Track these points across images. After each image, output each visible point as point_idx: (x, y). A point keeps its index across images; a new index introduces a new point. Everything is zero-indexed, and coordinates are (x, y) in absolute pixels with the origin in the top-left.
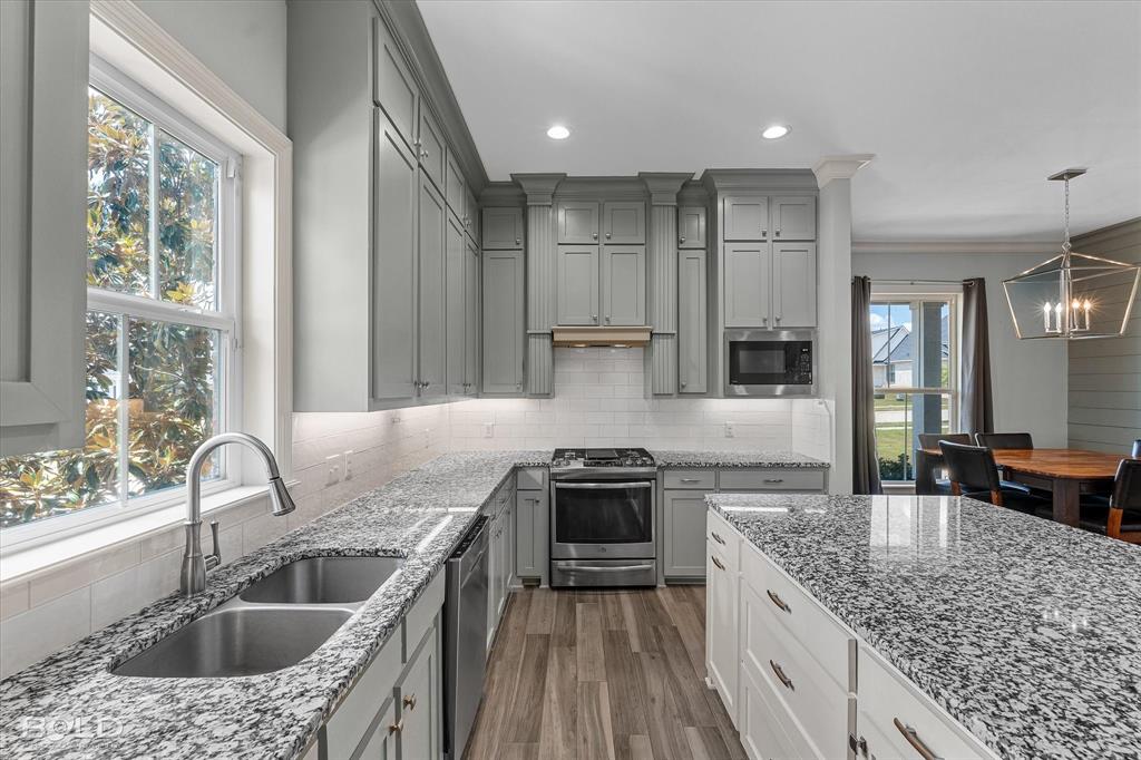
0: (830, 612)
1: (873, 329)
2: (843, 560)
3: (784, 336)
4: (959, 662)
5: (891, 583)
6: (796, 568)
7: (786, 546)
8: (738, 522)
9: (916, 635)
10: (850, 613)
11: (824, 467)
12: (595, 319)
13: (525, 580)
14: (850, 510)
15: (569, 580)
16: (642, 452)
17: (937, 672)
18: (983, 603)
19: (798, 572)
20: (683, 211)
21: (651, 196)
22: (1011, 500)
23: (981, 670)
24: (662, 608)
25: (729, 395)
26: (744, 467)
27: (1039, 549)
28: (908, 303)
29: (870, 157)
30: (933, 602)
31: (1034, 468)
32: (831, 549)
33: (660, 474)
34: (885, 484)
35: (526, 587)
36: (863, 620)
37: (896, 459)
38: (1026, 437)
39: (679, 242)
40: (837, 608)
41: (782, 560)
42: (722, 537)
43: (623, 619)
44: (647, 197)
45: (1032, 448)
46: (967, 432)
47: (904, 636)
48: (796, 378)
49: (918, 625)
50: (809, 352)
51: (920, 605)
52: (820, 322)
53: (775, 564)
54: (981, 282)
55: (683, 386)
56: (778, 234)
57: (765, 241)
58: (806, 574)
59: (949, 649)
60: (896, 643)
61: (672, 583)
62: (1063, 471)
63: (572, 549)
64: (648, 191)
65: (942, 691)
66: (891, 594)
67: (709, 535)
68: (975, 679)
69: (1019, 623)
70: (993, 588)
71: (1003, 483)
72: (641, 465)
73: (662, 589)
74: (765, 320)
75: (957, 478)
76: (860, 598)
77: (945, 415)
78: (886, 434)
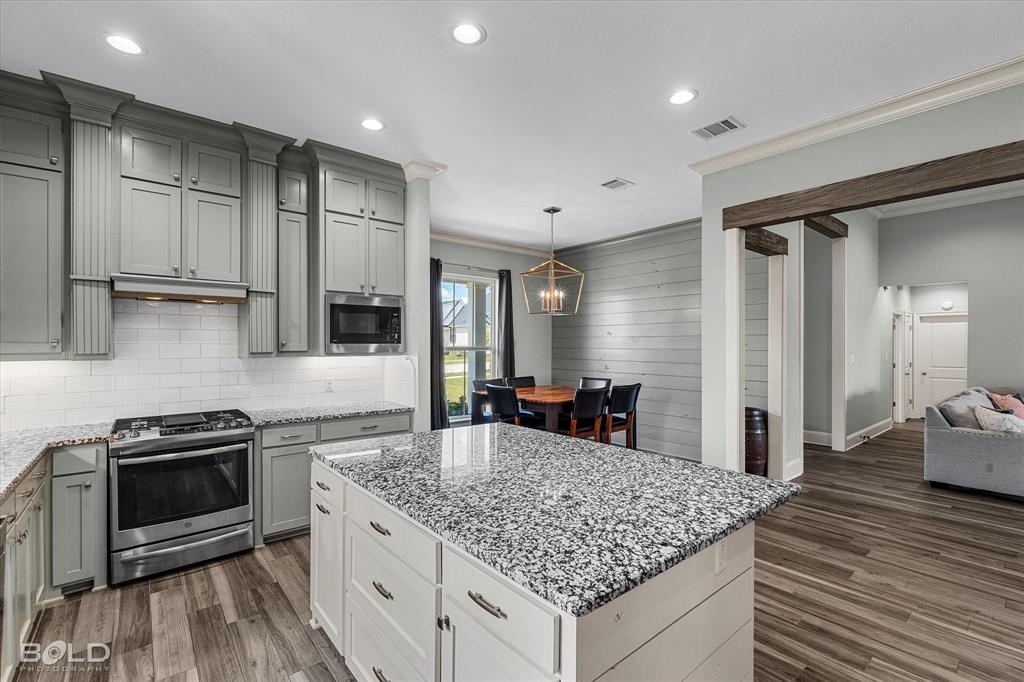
0: (421, 526)
1: (443, 300)
2: (429, 483)
3: (376, 302)
4: (506, 536)
5: (463, 492)
6: (394, 497)
7: (386, 480)
8: (342, 469)
9: (480, 526)
10: (437, 522)
11: (409, 411)
12: (176, 270)
13: (65, 589)
14: (431, 443)
15: (135, 571)
16: (237, 413)
17: (494, 547)
18: (516, 492)
19: (396, 500)
20: (284, 173)
21: (247, 149)
22: (527, 422)
23: (518, 537)
24: (261, 568)
25: (329, 353)
26: (345, 418)
27: (542, 451)
28: (466, 282)
29: (444, 167)
30: (489, 499)
31: (537, 399)
32: (421, 476)
33: (258, 434)
34: (452, 419)
35: (68, 597)
36: (447, 525)
37: (458, 401)
38: (532, 379)
39: (279, 203)
40: (427, 521)
41: (383, 493)
42: (326, 484)
43: (215, 593)
44: (244, 149)
45: (534, 385)
46: (501, 377)
47: (473, 528)
48: (388, 338)
49: (481, 518)
50: (399, 317)
51: (481, 504)
52: (408, 291)
53: (377, 498)
54: (509, 272)
55: (283, 345)
56: (373, 213)
57: (363, 217)
58: (402, 500)
59: (499, 529)
60: (469, 536)
61: (271, 541)
62: (550, 399)
63: (139, 535)
64: (245, 144)
65: (498, 559)
66: (463, 501)
67: (313, 485)
68: (515, 544)
69: (535, 501)
70: (521, 482)
71: (521, 411)
72: (236, 427)
73: (260, 549)
74: (362, 287)
75: (495, 411)
76: (444, 509)
77: (488, 365)
78: (451, 381)
